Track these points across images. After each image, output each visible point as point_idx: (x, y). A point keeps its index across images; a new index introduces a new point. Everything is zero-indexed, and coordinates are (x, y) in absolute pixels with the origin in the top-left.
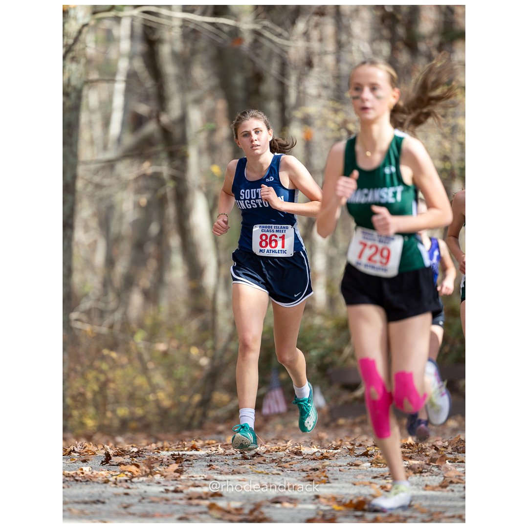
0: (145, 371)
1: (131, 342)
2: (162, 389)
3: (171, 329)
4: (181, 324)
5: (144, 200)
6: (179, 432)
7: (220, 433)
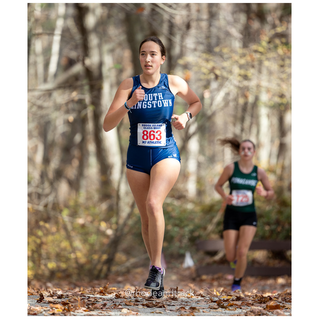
0: (69, 237)
1: (60, 217)
2: (80, 251)
3: (87, 208)
4: (95, 206)
5: (71, 118)
6: (91, 281)
7: (119, 282)
